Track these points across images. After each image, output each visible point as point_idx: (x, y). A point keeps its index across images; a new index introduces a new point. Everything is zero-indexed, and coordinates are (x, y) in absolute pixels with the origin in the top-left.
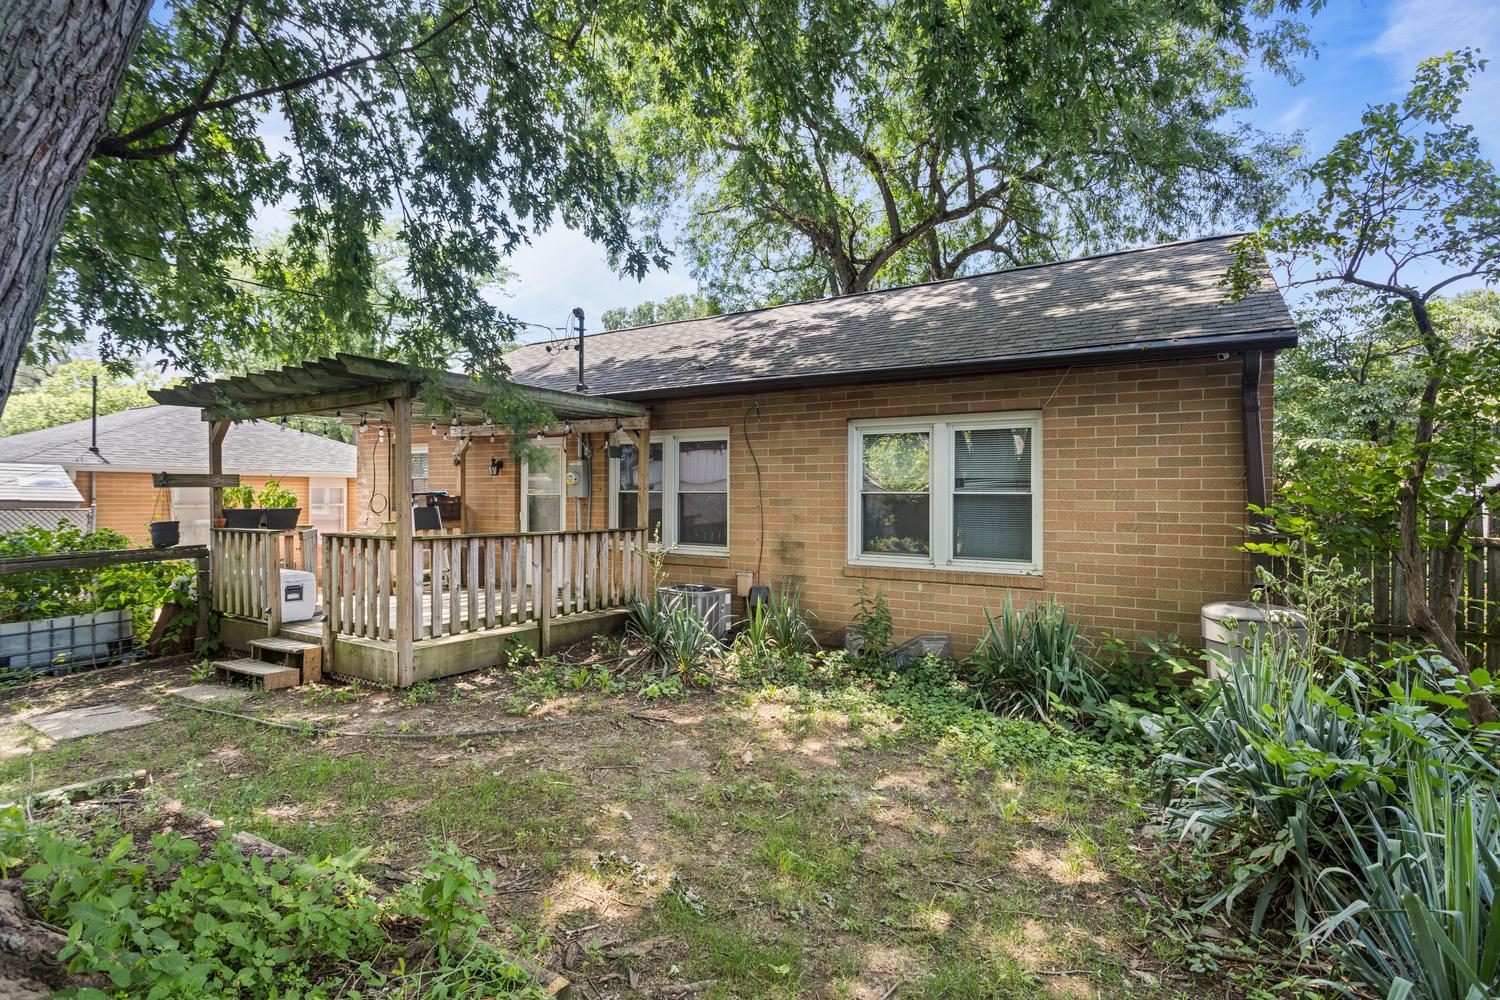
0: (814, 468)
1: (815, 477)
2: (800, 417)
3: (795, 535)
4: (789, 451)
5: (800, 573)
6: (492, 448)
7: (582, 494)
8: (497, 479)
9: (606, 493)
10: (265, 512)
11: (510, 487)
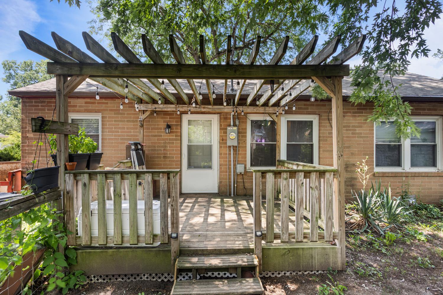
0: (361, 133)
1: (361, 137)
2: (354, 113)
3: (352, 160)
4: (349, 127)
5: (355, 176)
6: (162, 118)
7: (236, 144)
8: (165, 135)
9: (246, 144)
10: (89, 156)
11: (176, 140)
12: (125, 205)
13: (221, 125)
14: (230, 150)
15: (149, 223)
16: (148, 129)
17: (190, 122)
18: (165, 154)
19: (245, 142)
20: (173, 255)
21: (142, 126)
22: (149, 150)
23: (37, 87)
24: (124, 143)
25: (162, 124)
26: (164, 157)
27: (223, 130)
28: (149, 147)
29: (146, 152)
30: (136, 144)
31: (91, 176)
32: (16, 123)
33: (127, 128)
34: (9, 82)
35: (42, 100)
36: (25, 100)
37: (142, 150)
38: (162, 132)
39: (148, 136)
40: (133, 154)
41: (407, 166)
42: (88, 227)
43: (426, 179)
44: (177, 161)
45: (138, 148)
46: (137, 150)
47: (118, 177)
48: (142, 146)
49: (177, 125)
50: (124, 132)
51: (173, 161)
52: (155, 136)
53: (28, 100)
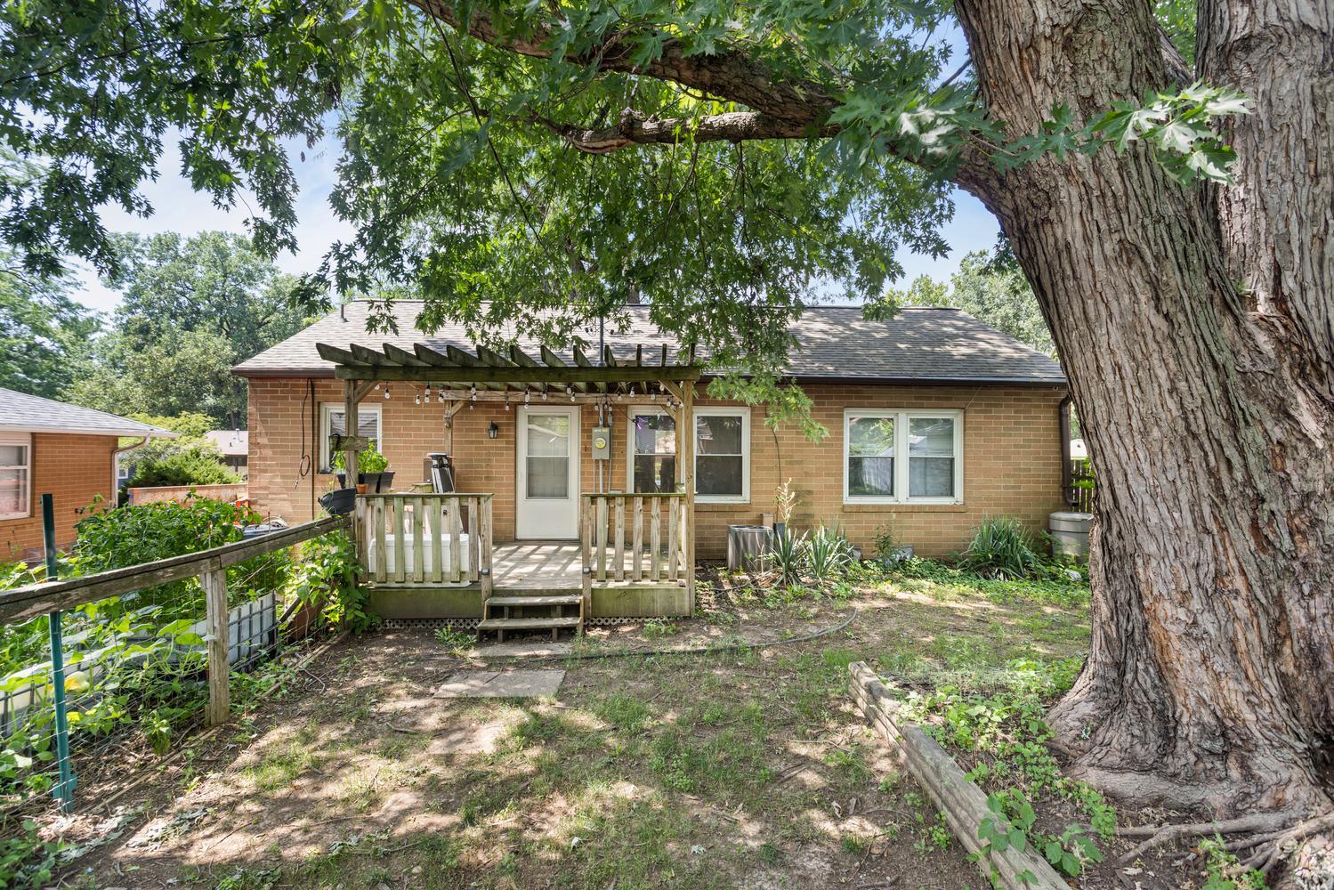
3: (805, 486)
5: (810, 512)
6: (484, 412)
7: (606, 457)
8: (488, 441)
9: (625, 456)
10: (380, 476)
11: (507, 449)
12: (428, 537)
13: (583, 425)
14: (598, 467)
15: (456, 557)
16: (461, 430)
17: (531, 419)
18: (487, 472)
19: (624, 453)
20: (483, 594)
21: (450, 426)
22: (461, 467)
23: (274, 359)
24: (420, 454)
25: (484, 423)
26: (487, 478)
27: (586, 432)
28: (461, 460)
29: (457, 470)
30: (439, 458)
31: (387, 499)
32: (140, 390)
33: (426, 430)
34: (120, 288)
35: (284, 382)
36: (255, 382)
37: (450, 466)
38: (483, 436)
39: (461, 442)
40: (436, 473)
41: (902, 496)
42: (382, 561)
43: (932, 517)
44: (508, 485)
45: (443, 464)
46: (441, 466)
47: (419, 501)
48: (450, 460)
49: (508, 425)
50: (421, 436)
51: (502, 485)
52: (472, 442)
53: (259, 382)
